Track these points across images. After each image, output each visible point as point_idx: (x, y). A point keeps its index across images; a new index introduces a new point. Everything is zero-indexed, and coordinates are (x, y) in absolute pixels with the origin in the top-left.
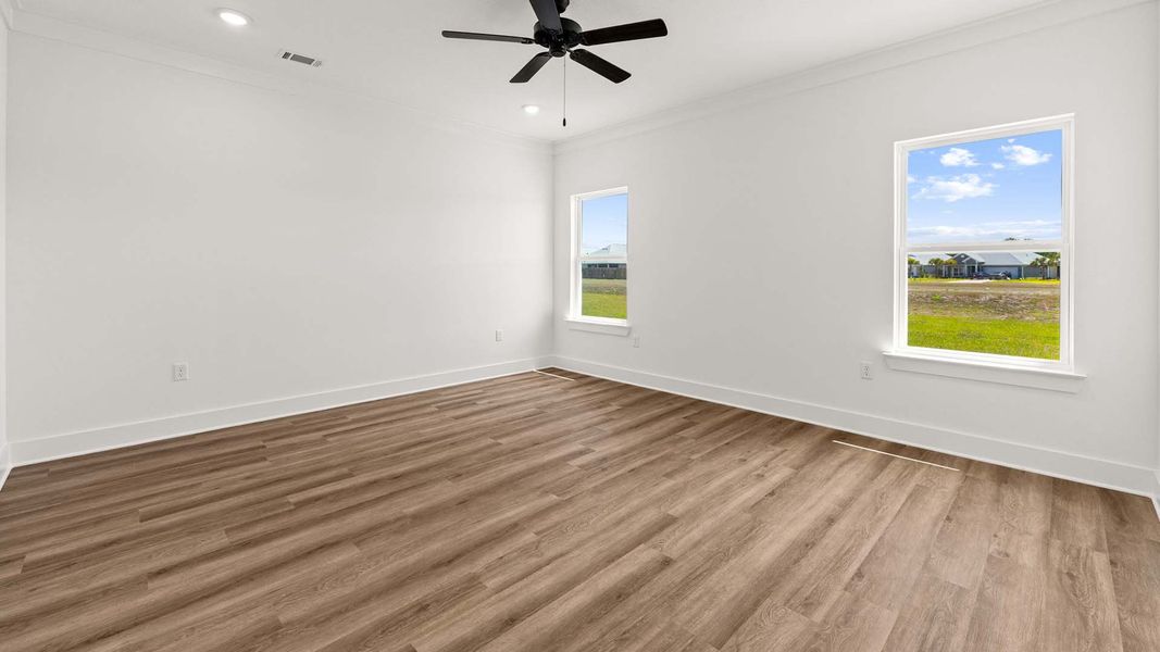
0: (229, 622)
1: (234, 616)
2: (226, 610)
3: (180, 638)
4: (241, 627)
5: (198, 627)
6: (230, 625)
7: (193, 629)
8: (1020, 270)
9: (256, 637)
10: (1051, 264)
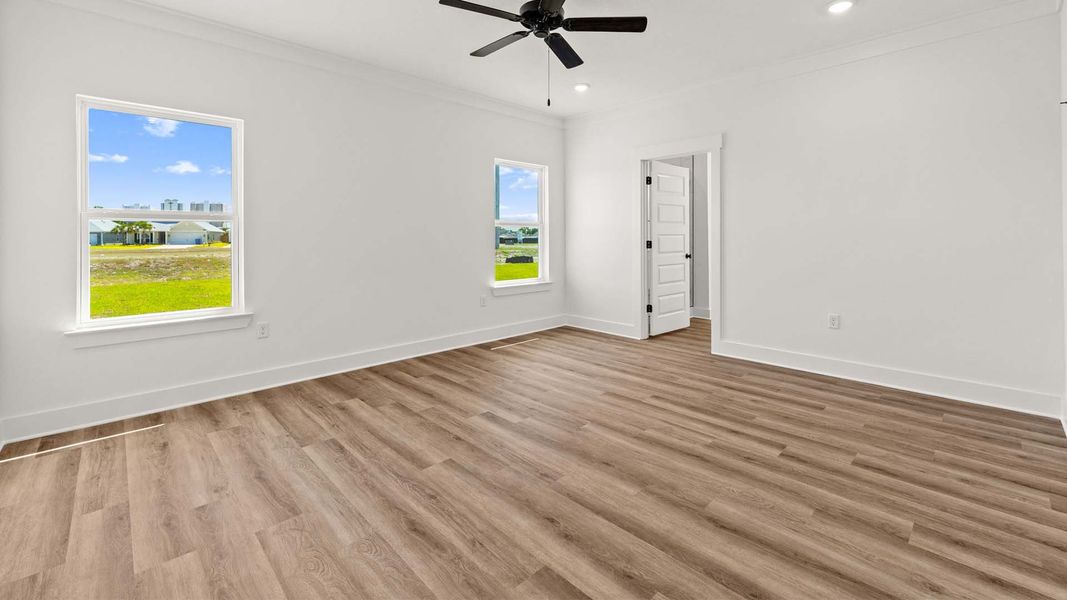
0: (841, 540)
1: (834, 541)
2: (835, 549)
3: (879, 560)
4: (837, 530)
5: (862, 556)
6: (842, 537)
7: (867, 558)
8: (99, 237)
9: (835, 518)
10: (129, 231)
